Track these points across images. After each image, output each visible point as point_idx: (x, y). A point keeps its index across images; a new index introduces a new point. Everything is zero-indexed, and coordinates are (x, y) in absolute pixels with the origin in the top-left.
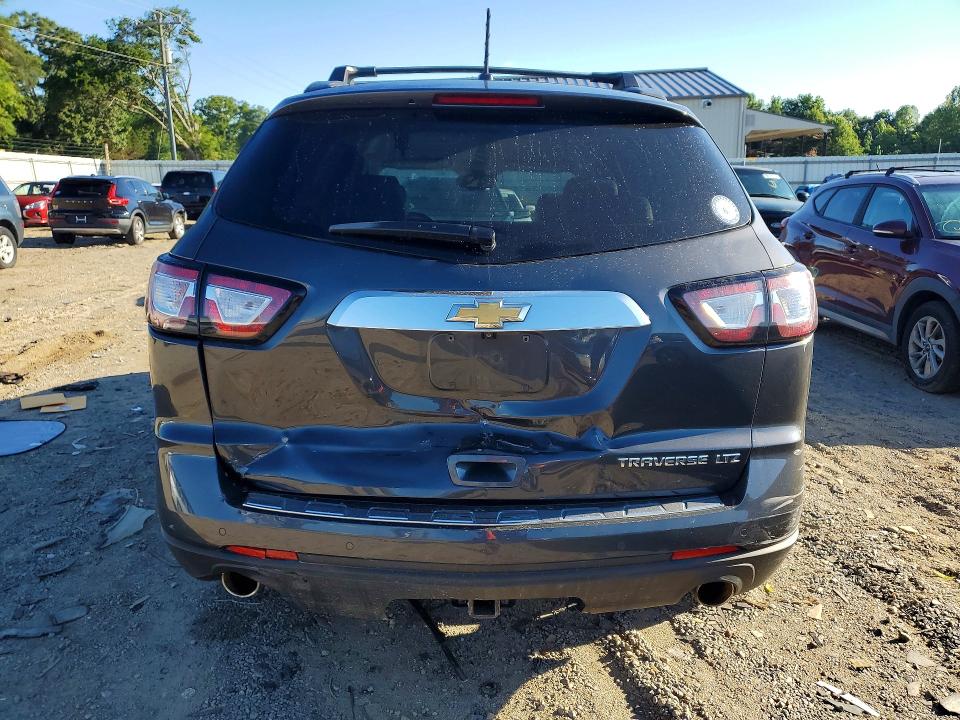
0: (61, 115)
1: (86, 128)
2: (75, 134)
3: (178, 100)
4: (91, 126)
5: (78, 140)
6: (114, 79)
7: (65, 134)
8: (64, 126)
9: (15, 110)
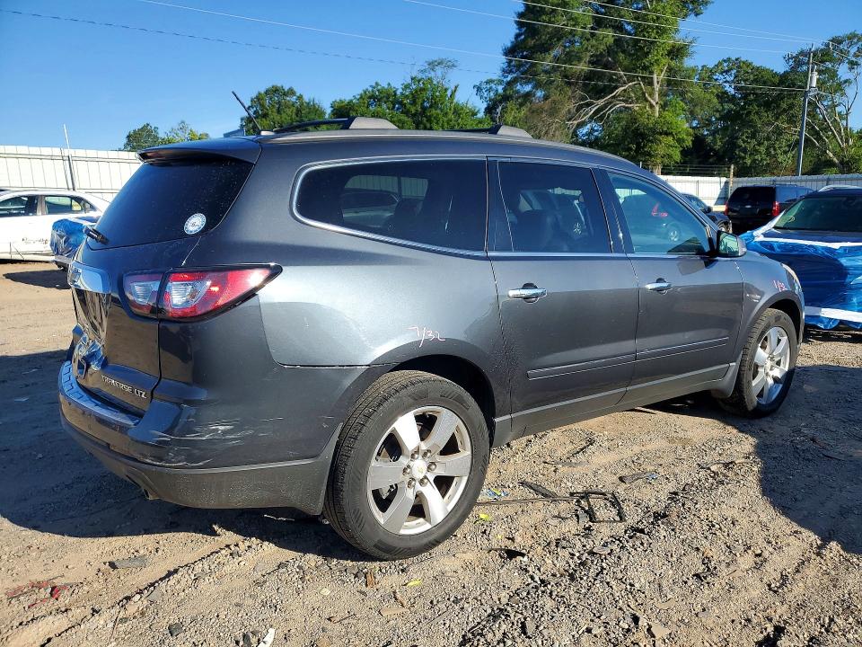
0: (740, 142)
1: (756, 151)
2: (747, 156)
3: (837, 118)
4: (762, 149)
5: (748, 161)
6: (778, 106)
7: (740, 157)
8: (739, 151)
9: (683, 140)
